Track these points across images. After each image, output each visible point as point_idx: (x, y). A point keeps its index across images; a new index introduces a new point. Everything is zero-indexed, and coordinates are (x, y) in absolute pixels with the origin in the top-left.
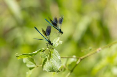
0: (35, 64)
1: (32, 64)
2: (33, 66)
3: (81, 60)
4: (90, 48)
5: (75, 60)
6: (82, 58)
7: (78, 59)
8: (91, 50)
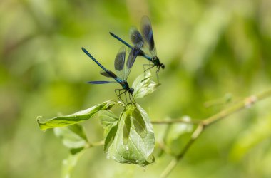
0: (84, 138)
1: (77, 140)
2: (81, 143)
3: (205, 127)
4: (228, 95)
5: (190, 129)
6: (206, 121)
7: (195, 125)
8: (229, 100)
